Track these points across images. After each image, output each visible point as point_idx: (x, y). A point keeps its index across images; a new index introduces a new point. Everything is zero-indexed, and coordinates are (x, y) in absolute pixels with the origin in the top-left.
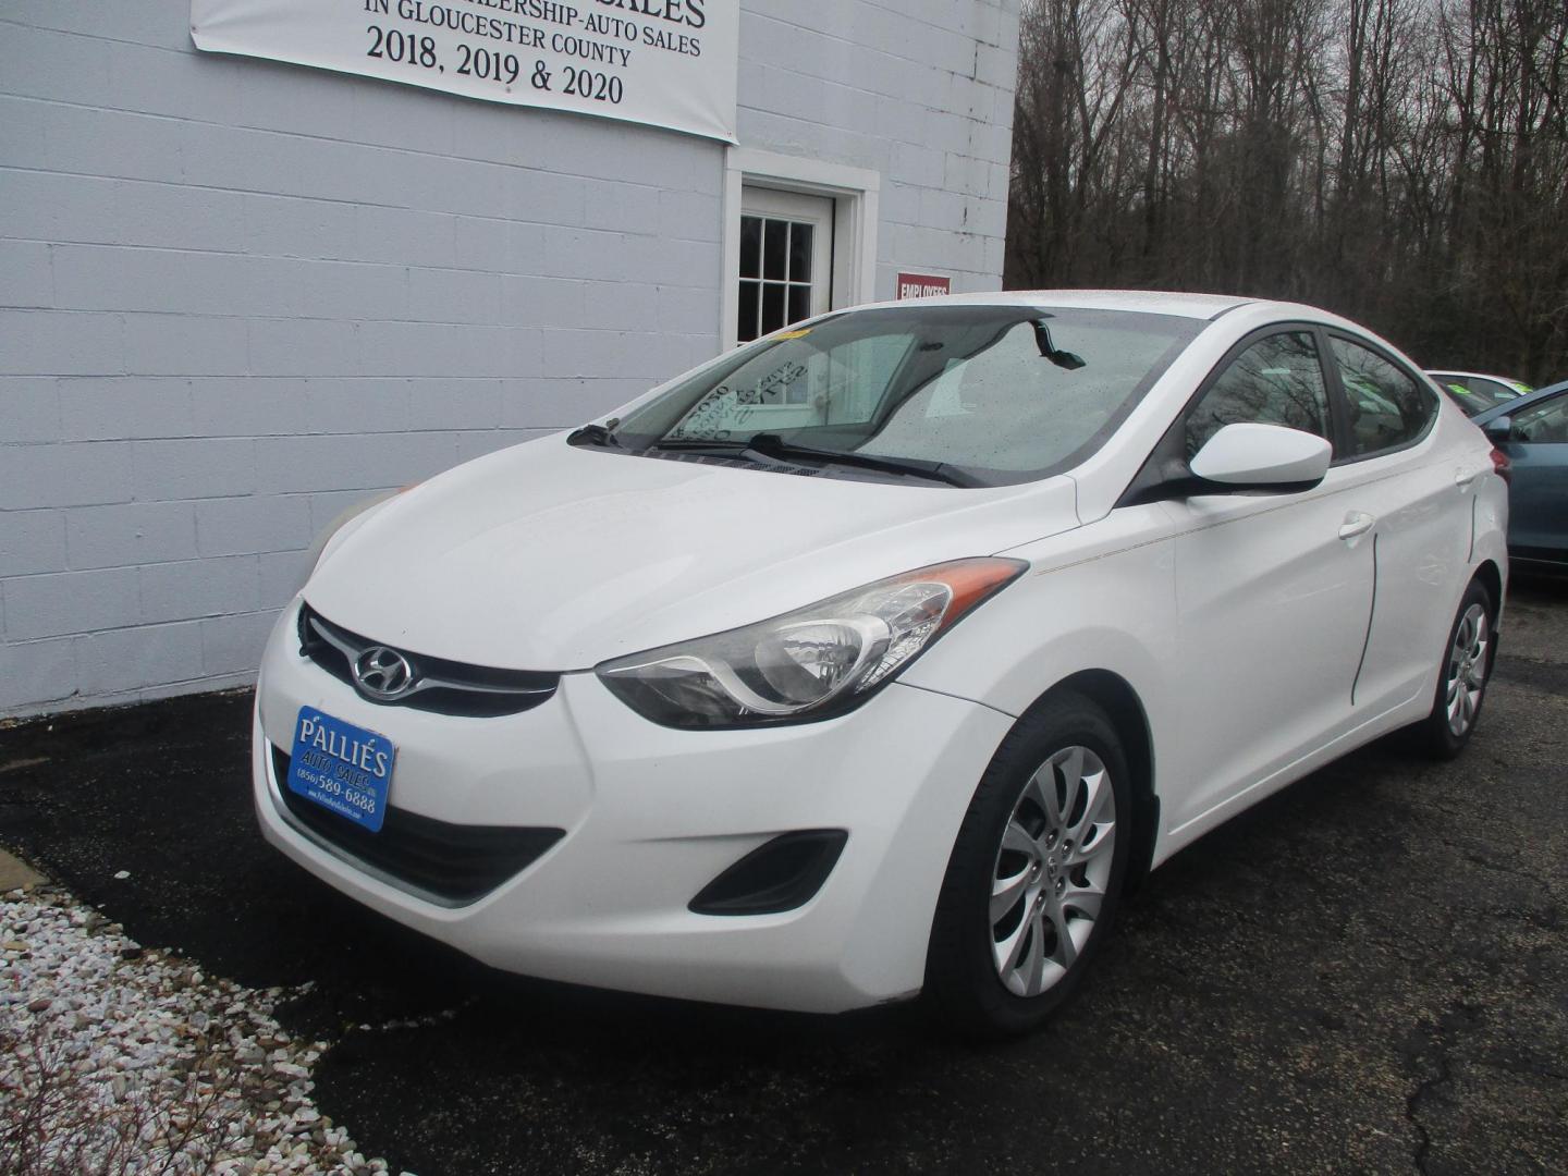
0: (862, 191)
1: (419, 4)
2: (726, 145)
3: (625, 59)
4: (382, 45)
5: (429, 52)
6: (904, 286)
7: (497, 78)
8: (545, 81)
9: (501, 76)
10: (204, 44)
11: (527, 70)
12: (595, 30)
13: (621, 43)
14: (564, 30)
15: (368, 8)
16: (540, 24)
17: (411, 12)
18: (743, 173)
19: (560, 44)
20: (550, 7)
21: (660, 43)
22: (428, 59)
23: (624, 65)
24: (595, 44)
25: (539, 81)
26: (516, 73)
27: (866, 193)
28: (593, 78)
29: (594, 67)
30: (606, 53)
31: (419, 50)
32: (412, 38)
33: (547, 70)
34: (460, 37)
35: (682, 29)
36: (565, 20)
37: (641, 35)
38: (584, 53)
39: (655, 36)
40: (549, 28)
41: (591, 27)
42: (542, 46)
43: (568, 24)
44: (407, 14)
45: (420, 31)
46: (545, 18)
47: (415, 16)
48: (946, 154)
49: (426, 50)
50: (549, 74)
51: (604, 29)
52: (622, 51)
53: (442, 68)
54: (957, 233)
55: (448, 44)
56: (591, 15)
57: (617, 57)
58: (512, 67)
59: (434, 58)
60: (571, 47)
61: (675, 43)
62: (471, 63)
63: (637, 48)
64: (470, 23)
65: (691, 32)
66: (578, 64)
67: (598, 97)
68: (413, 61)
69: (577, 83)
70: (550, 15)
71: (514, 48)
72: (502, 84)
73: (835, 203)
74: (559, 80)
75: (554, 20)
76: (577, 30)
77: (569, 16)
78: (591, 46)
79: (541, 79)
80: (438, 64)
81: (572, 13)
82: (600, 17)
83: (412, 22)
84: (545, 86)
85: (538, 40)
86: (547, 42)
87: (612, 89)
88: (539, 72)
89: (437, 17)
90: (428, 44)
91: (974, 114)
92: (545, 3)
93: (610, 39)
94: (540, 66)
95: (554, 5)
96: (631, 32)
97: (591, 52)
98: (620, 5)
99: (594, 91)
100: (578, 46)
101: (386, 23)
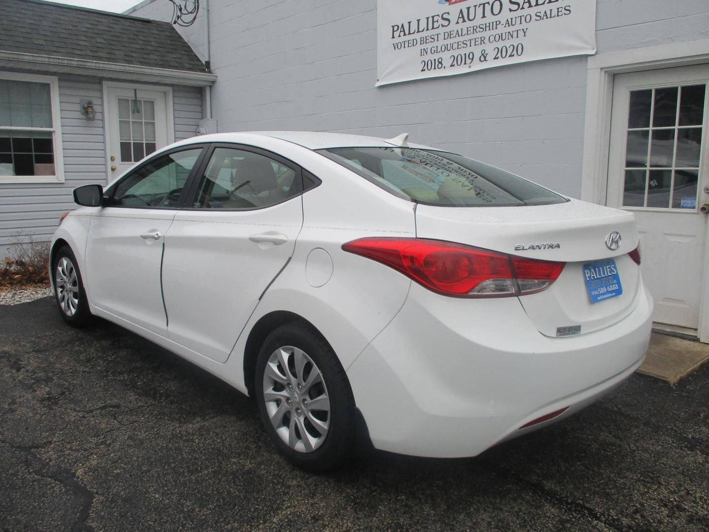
1: (437, 47)
3: (525, 33)
4: (426, 66)
5: (440, 63)
7: (465, 63)
8: (485, 58)
9: (466, 63)
10: (378, 84)
11: (477, 55)
12: (509, 26)
13: (524, 26)
14: (494, 32)
15: (421, 55)
16: (483, 34)
17: (434, 50)
18: (601, 69)
19: (492, 39)
20: (488, 25)
21: (545, 17)
22: (440, 66)
23: (525, 36)
24: (509, 32)
25: (482, 59)
26: (473, 59)
28: (508, 47)
29: (507, 43)
30: (515, 35)
31: (437, 63)
32: (435, 60)
34: (452, 53)
35: (560, 4)
36: (494, 27)
37: (534, 17)
38: (503, 38)
39: (542, 15)
40: (486, 34)
42: (484, 43)
43: (496, 28)
44: (433, 52)
45: (437, 56)
46: (486, 30)
47: (436, 51)
50: (487, 54)
51: (514, 23)
52: (523, 30)
53: (444, 67)
55: (447, 58)
56: (507, 20)
57: (521, 34)
58: (471, 56)
59: (442, 64)
60: (497, 38)
61: (554, 13)
62: (455, 61)
63: (532, 25)
64: (455, 46)
65: (564, 4)
66: (500, 44)
67: (510, 56)
68: (435, 68)
69: (500, 53)
70: (488, 28)
71: (473, 49)
72: (467, 65)
74: (491, 54)
75: (489, 30)
76: (501, 29)
77: (496, 25)
78: (507, 34)
79: (483, 57)
80: (443, 66)
81: (498, 23)
82: (512, 19)
83: (435, 54)
84: (485, 60)
85: (482, 41)
86: (486, 41)
87: (518, 50)
88: (483, 55)
89: (443, 48)
90: (440, 60)
92: (486, 24)
93: (518, 27)
94: (483, 52)
95: (489, 23)
96: (528, 18)
97: (507, 38)
98: (523, 8)
99: (509, 54)
100: (501, 37)
101: (426, 58)
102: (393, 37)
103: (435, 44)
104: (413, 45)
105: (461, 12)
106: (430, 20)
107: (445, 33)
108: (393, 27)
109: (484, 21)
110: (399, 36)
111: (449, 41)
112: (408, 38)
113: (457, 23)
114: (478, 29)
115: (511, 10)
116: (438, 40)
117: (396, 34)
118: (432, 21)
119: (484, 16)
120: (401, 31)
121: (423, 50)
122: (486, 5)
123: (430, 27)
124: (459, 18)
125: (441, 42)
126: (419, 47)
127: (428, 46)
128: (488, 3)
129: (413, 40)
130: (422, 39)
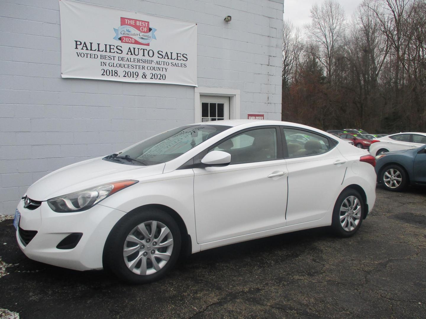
0: (235, 95)
1: (113, 63)
2: (194, 87)
3: (166, 70)
4: (105, 73)
5: (116, 73)
6: (249, 117)
7: (133, 77)
8: (145, 77)
9: (134, 76)
10: (64, 76)
11: (141, 74)
12: (158, 64)
13: (165, 66)
14: (150, 65)
15: (101, 65)
16: (144, 64)
17: (112, 65)
18: (200, 93)
19: (149, 68)
20: (146, 60)
21: (175, 66)
22: (116, 75)
23: (166, 71)
24: (158, 67)
25: (144, 77)
26: (138, 75)
27: (236, 95)
28: (158, 75)
29: (158, 72)
30: (161, 69)
31: (114, 73)
32: (112, 70)
33: (146, 74)
34: (124, 69)
35: (182, 62)
36: (150, 63)
37: (170, 64)
38: (155, 70)
39: (174, 64)
40: (146, 65)
41: (157, 64)
42: (144, 69)
43: (151, 63)
44: (110, 65)
45: (114, 69)
46: (145, 63)
47: (113, 66)
48: (261, 84)
49: (115, 73)
50: (146, 75)
51: (160, 64)
52: (165, 68)
53: (119, 76)
54: (266, 103)
55: (121, 71)
56: (157, 61)
57: (164, 70)
58: (137, 74)
59: (117, 74)
60: (152, 68)
61: (180, 65)
62: (126, 74)
63: (170, 68)
64: (126, 66)
65: (184, 62)
66: (154, 72)
67: (159, 79)
68: (112, 75)
69: (153, 76)
70: (146, 62)
71: (137, 70)
72: (135, 78)
73: (230, 98)
74: (149, 76)
75: (147, 63)
76: (153, 65)
78: (157, 68)
79: (144, 76)
80: (118, 76)
81: (152, 61)
82: (159, 61)
84: (145, 78)
85: (143, 68)
86: (146, 68)
87: (163, 77)
88: (144, 75)
89: (118, 65)
90: (116, 71)
91: (269, 74)
92: (145, 60)
93: (162, 66)
94: (144, 74)
95: (147, 60)
96: (168, 64)
97: (157, 69)
98: (164, 58)
99: (158, 78)
100: (154, 68)
101: (106, 68)
102: (76, 48)
103: (112, 61)
104: (95, 58)
105: (130, 48)
106: (108, 47)
107: (119, 57)
108: (76, 42)
109: (144, 58)
110: (82, 49)
111: (121, 62)
112: (89, 52)
113: (127, 54)
114: (141, 61)
115: (159, 57)
116: (114, 60)
117: (80, 47)
118: (109, 48)
119: (144, 55)
120: (83, 46)
121: (102, 63)
122: (145, 50)
123: (108, 50)
124: (128, 51)
125: (116, 62)
126: (99, 60)
127: (108, 62)
128: (146, 50)
129: (95, 55)
130: (102, 56)
